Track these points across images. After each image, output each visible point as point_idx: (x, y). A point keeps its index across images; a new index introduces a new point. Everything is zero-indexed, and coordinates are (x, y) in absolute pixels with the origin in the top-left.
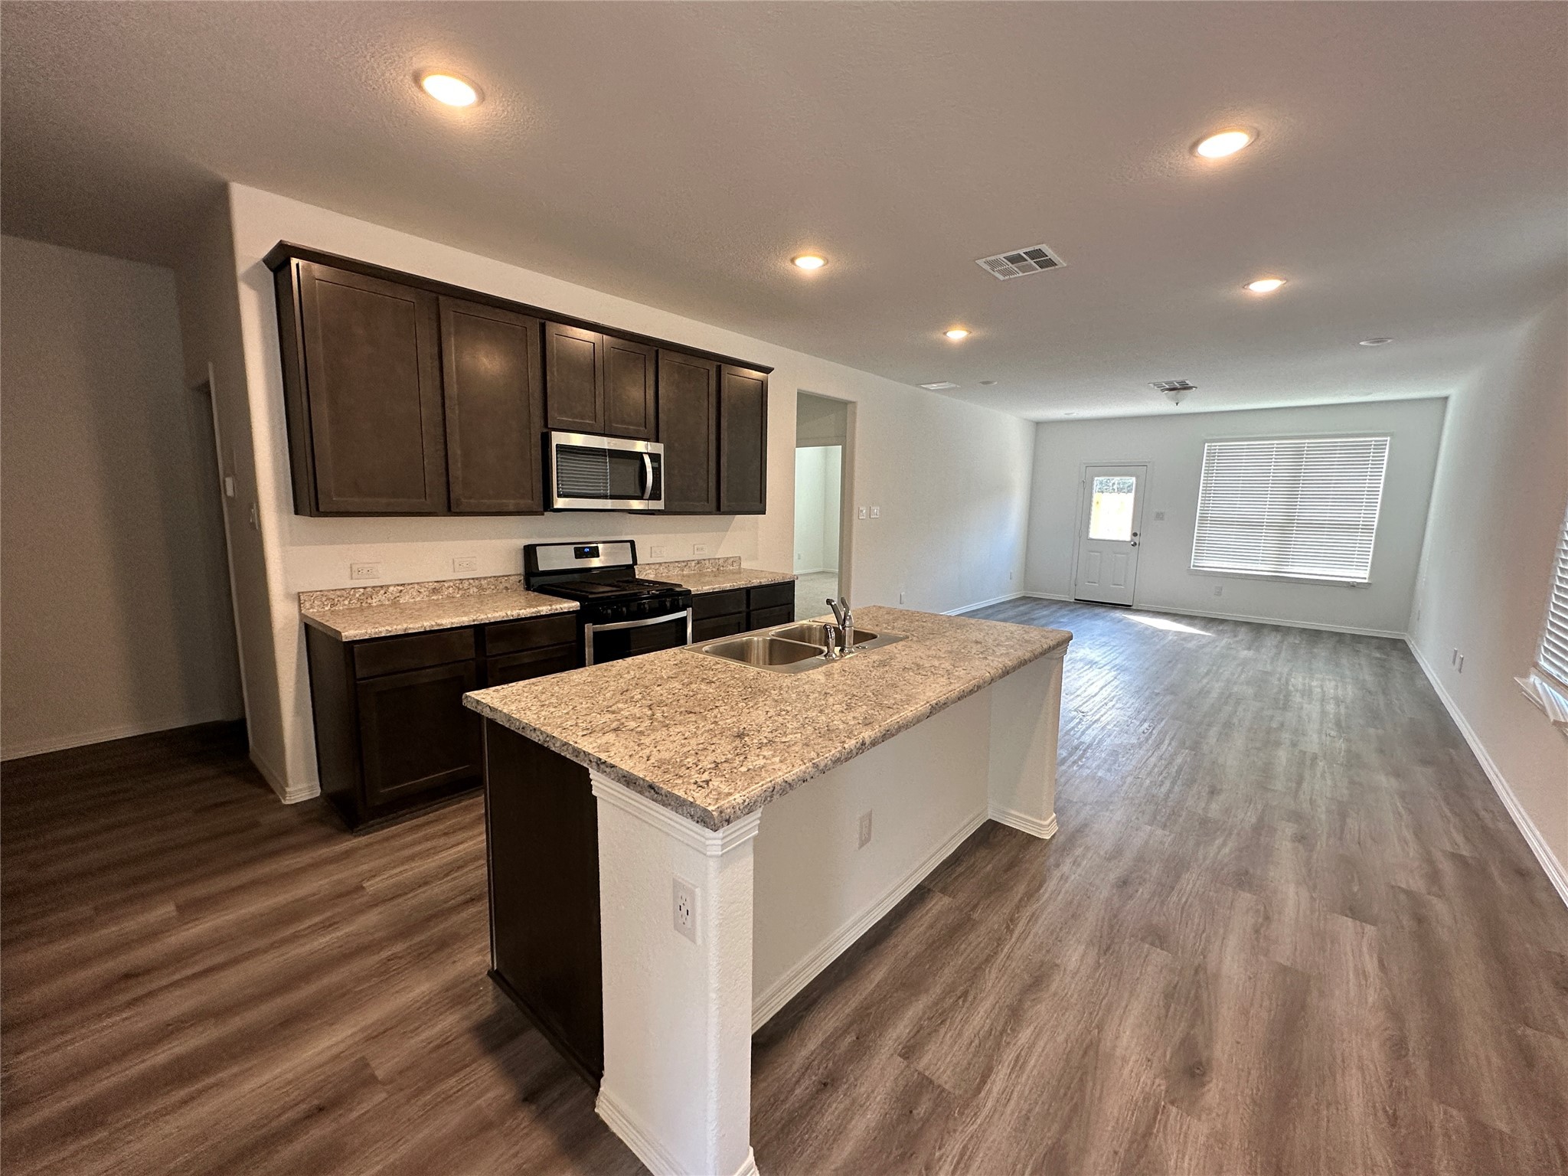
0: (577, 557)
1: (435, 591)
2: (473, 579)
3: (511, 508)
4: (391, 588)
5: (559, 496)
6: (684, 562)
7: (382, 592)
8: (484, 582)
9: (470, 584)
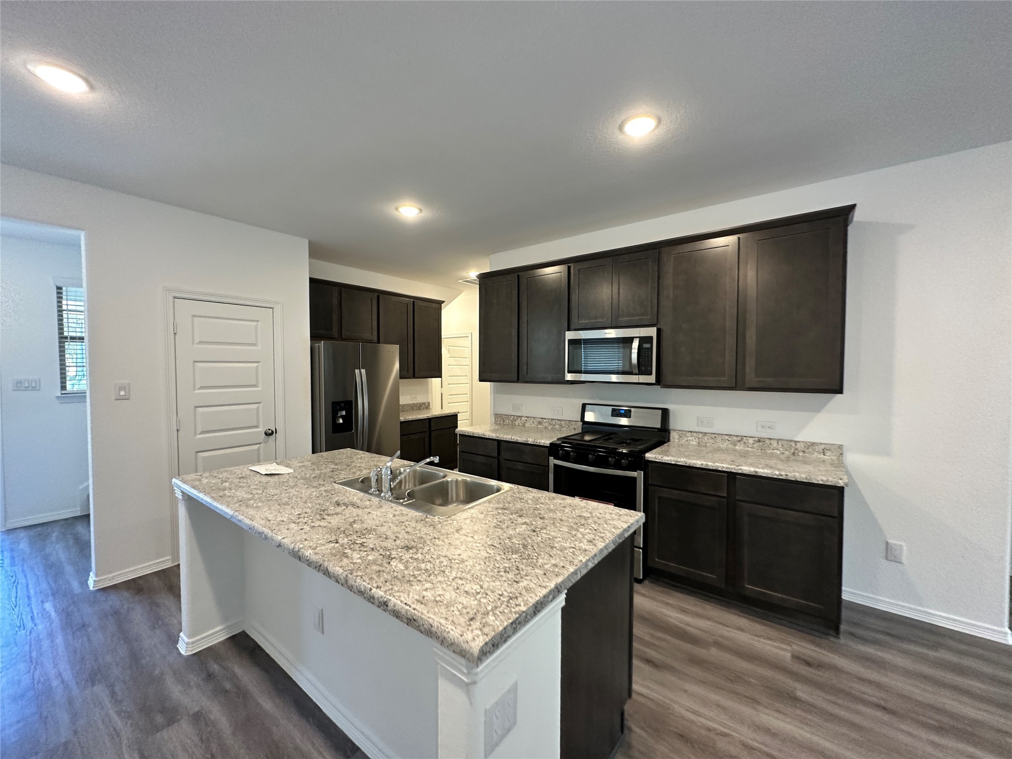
0: (613, 415)
1: (540, 423)
2: (558, 420)
3: (549, 379)
4: (523, 418)
5: (569, 372)
6: (737, 436)
7: (520, 419)
8: (563, 423)
9: (556, 423)
